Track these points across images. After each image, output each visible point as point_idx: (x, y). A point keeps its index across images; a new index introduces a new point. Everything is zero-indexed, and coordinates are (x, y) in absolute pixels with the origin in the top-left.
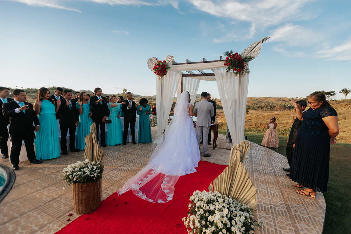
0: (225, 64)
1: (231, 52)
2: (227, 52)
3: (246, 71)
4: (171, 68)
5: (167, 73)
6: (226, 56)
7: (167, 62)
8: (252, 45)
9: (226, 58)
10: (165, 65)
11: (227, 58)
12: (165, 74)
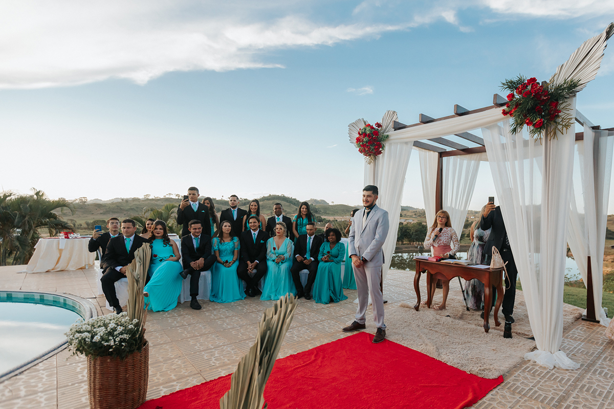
0: (505, 113)
1: (520, 81)
2: (511, 82)
3: (564, 124)
4: (391, 138)
5: (383, 149)
6: (508, 92)
7: (384, 127)
8: (579, 49)
9: (508, 97)
10: (376, 133)
11: (511, 96)
12: (380, 153)
